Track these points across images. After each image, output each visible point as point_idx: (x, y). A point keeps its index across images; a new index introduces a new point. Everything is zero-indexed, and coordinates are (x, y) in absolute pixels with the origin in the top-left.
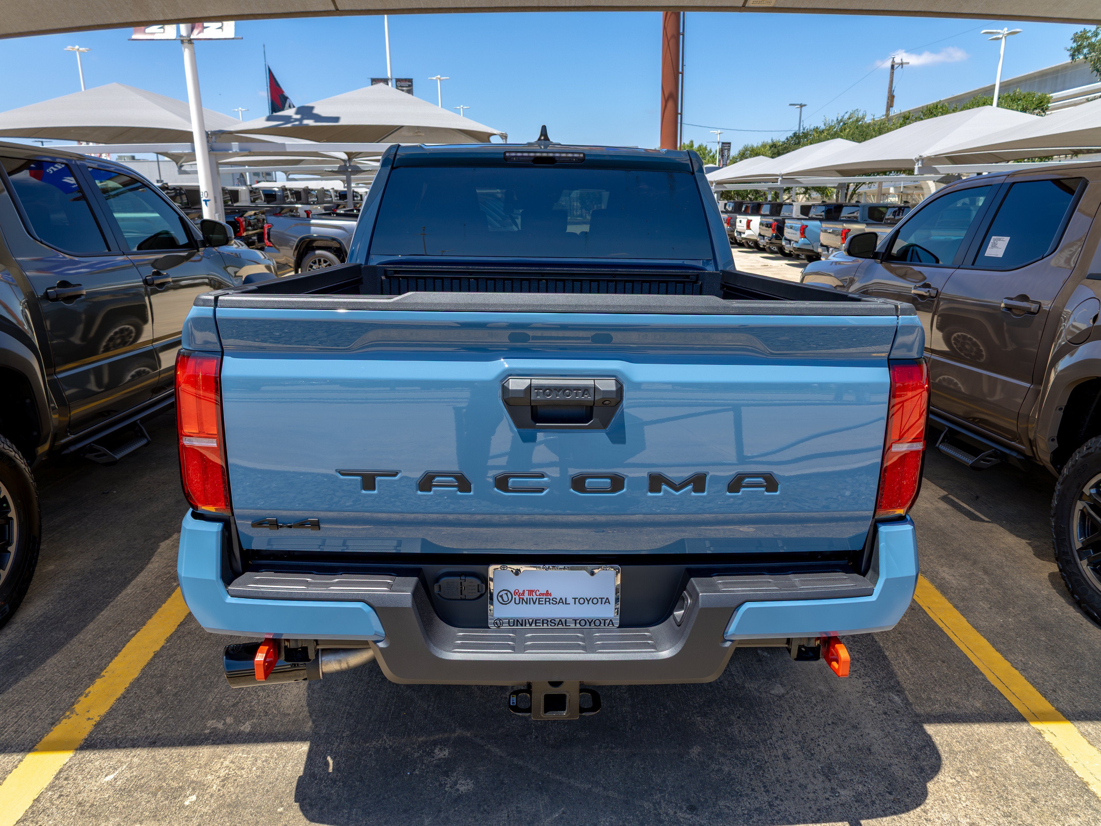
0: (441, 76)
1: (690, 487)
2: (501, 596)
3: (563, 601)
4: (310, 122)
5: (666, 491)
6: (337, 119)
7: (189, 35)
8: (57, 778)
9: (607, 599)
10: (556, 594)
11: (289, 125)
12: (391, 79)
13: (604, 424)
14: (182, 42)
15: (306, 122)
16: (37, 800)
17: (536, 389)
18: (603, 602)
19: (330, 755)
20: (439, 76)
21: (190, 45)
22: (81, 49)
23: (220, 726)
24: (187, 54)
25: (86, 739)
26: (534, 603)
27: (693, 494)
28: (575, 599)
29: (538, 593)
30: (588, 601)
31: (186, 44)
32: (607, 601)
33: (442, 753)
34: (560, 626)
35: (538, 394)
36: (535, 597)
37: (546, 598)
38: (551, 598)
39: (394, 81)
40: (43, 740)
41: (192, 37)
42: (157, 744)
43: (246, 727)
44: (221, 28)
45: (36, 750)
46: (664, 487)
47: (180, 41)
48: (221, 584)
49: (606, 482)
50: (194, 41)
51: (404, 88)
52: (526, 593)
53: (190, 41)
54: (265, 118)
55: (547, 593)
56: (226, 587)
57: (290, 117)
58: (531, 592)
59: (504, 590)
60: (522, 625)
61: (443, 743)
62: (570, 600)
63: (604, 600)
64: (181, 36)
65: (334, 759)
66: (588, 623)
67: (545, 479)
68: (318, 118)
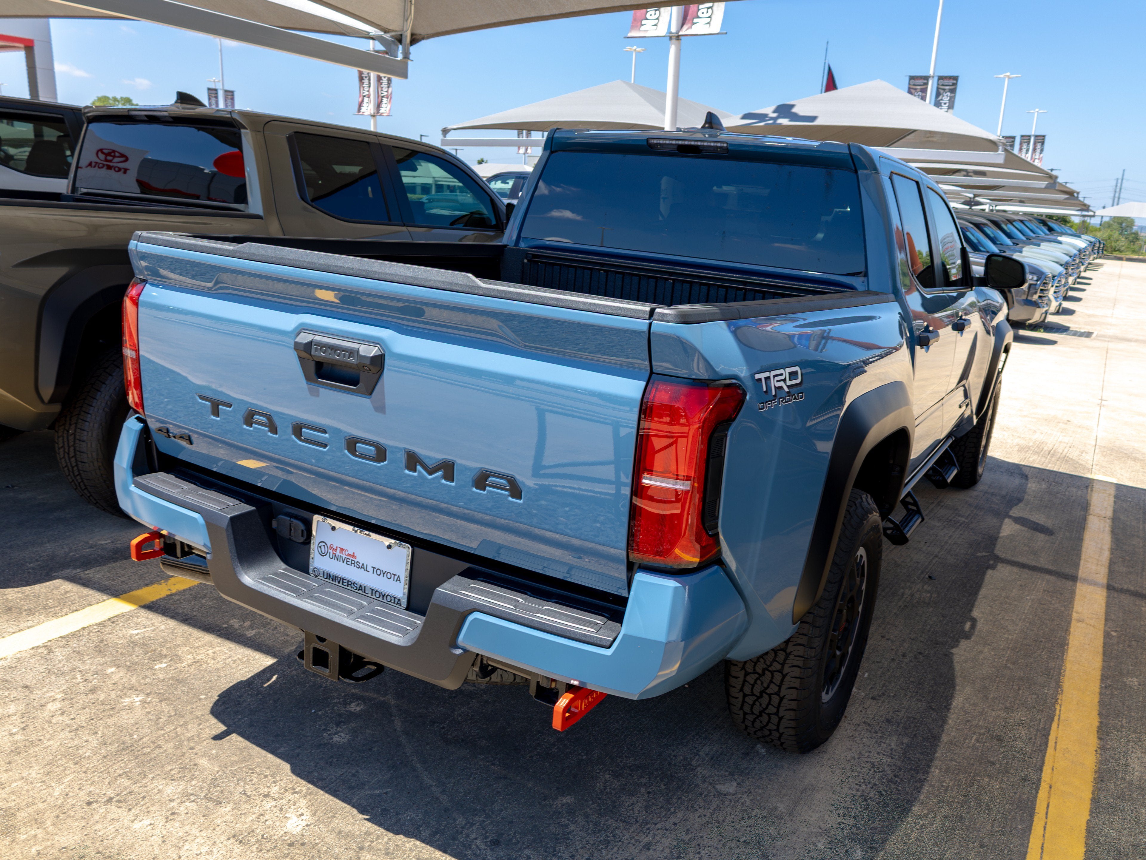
0: (1011, 74)
1: (439, 473)
2: (320, 547)
3: (363, 567)
4: (784, 122)
5: (420, 472)
6: (813, 118)
7: (678, 32)
8: (109, 620)
9: (399, 577)
10: (360, 559)
11: (762, 124)
12: (933, 77)
13: (369, 392)
14: (671, 38)
15: (781, 121)
16: (84, 629)
17: (315, 345)
18: (395, 579)
19: (279, 675)
20: (1008, 74)
21: (677, 42)
22: (638, 49)
23: (237, 625)
24: (673, 49)
25: (152, 602)
26: (343, 562)
27: (443, 481)
28: (374, 568)
29: (347, 553)
30: (384, 574)
31: (674, 41)
32: (398, 580)
33: (355, 708)
34: (360, 592)
35: (316, 350)
36: (344, 556)
37: (351, 560)
38: (356, 561)
39: (936, 79)
40: (131, 593)
41: (680, 33)
42: (187, 622)
43: (250, 633)
44: (708, 23)
45: (119, 598)
46: (419, 467)
47: (668, 38)
48: (130, 473)
49: (371, 450)
50: (682, 38)
51: (918, 87)
52: (338, 550)
53: (678, 37)
54: (741, 115)
55: (353, 556)
56: (134, 477)
57: (766, 115)
58: (342, 550)
59: (323, 542)
60: (333, 580)
61: (358, 698)
62: (370, 569)
63: (396, 577)
64: (671, 33)
65: (277, 678)
66: (381, 597)
67: (327, 435)
68: (795, 117)
